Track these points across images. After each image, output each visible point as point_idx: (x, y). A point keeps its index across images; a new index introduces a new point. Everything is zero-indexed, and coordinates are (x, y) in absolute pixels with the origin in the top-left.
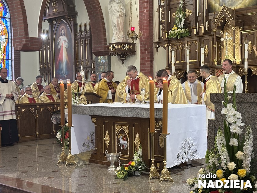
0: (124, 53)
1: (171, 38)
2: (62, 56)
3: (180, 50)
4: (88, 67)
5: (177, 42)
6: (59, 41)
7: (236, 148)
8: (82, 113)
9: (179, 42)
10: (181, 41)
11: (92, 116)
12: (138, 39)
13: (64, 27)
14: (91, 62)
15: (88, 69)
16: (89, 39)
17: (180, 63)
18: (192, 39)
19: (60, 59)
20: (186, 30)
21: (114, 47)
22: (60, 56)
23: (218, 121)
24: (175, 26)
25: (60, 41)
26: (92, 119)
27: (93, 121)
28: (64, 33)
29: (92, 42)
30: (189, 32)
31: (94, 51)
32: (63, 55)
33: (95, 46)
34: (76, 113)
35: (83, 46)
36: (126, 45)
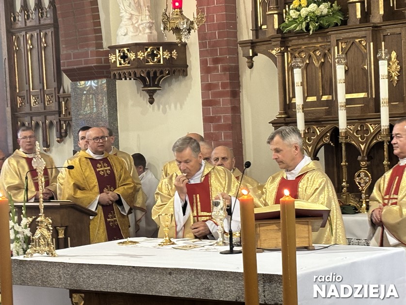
0: (155, 73)
1: (290, 32)
3: (317, 64)
4: (52, 113)
5: (306, 41)
8: (43, 282)
9: (314, 41)
10: (320, 39)
12: (192, 31)
14: (59, 98)
15: (49, 118)
16: (50, 32)
17: (319, 103)
18: (351, 35)
20: (332, 6)
21: (124, 57)
26: (71, 296)
27: (76, 303)
29: (61, 39)
30: (340, 11)
31: (66, 68)
33: (70, 51)
34: (23, 283)
35: (35, 52)
36: (159, 49)
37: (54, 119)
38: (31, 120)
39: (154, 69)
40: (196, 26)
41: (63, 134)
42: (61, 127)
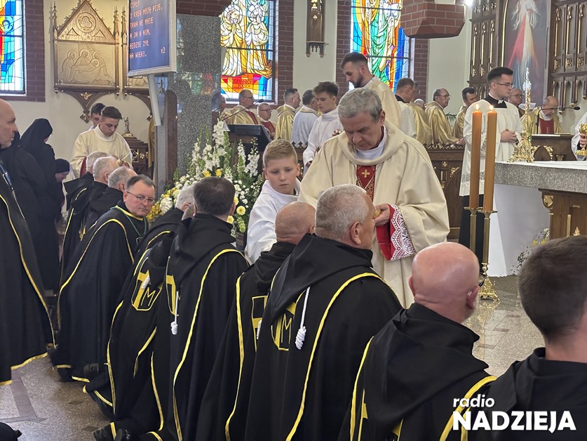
2: (523, 48)
4: (582, 74)
6: (517, 10)
8: (519, 182)
11: (546, 192)
15: (579, 78)
19: (515, 55)
22: (516, 47)
26: (543, 198)
27: (547, 203)
32: (523, 44)
34: (505, 182)
35: (573, 21)
37: (583, 79)
38: (564, 79)
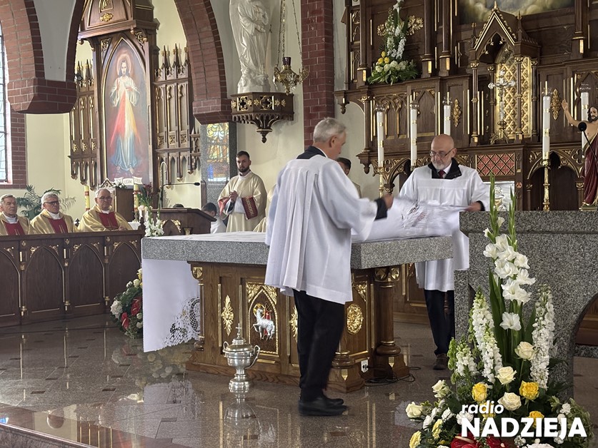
0: (267, 117)
1: (375, 83)
2: (124, 124)
3: (396, 110)
4: (185, 150)
5: (388, 91)
6: (116, 88)
7: (516, 335)
8: (170, 256)
9: (394, 90)
10: (398, 90)
11: (194, 264)
12: (298, 83)
13: (128, 56)
14: (191, 138)
15: (183, 154)
16: (185, 85)
17: (397, 141)
18: (423, 86)
19: (117, 131)
20: (409, 64)
21: (243, 104)
22: (118, 122)
23: (476, 273)
24: (383, 54)
25: (118, 89)
26: (192, 270)
27: (196, 275)
28: (127, 70)
29: (194, 90)
30: (415, 68)
31: (197, 113)
32: (125, 121)
33: (200, 100)
35: (173, 101)
36: (271, 98)
37: (186, 154)
38: (168, 155)
39: (267, 114)
40: (301, 79)
41: (193, 167)
42: (192, 162)
